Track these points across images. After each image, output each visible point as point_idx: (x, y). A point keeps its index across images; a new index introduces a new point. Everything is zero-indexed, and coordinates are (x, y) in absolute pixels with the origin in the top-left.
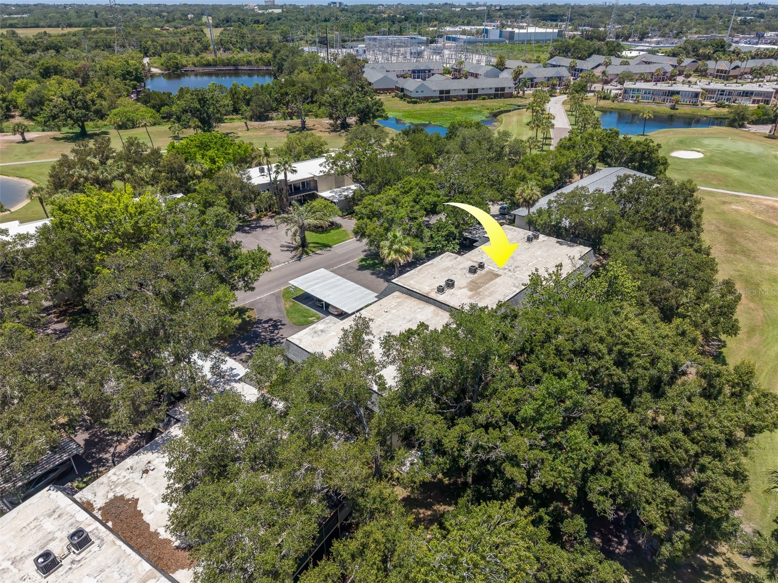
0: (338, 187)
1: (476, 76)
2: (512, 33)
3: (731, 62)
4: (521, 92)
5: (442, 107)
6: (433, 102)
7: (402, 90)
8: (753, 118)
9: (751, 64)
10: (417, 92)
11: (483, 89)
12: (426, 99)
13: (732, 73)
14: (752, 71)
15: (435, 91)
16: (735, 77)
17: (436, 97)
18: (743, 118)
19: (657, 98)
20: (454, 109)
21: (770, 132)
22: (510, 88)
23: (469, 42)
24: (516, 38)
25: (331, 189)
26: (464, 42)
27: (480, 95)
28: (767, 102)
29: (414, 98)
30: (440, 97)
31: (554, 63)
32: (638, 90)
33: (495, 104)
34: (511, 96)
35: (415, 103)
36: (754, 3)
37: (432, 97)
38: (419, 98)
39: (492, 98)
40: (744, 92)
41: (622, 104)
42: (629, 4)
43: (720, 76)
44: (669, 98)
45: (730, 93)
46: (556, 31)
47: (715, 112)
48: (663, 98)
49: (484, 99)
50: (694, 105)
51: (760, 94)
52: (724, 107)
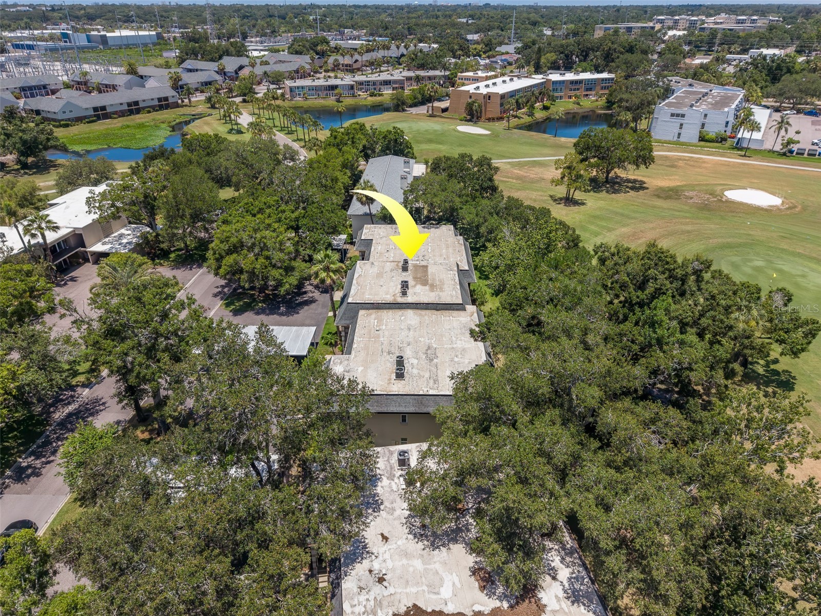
0: (107, 237)
1: (114, 87)
2: (104, 38)
3: (352, 56)
4: (186, 101)
5: (106, 127)
6: (88, 122)
7: (38, 112)
8: (410, 102)
9: (367, 57)
10: (64, 112)
11: (144, 101)
12: (79, 120)
13: (355, 66)
14: (371, 64)
15: (87, 109)
16: (358, 69)
17: (91, 116)
18: (403, 103)
19: (320, 93)
20: (122, 128)
21: (428, 112)
22: (173, 97)
23: (54, 50)
24: (110, 43)
25: (100, 241)
26: (46, 50)
27: (144, 108)
28: (403, 88)
29: (63, 120)
30: (95, 116)
31: (189, 67)
32: (303, 87)
33: (166, 116)
34: (176, 105)
35: (67, 126)
36: (307, 3)
37: (85, 117)
38: (69, 120)
39: (157, 111)
40: (384, 81)
41: (293, 102)
42: (194, 4)
43: (347, 70)
44: (331, 92)
45: (374, 83)
46: (154, 33)
47: (372, 101)
48: (325, 92)
49: (149, 112)
50: (354, 96)
51: (395, 82)
52: (375, 96)
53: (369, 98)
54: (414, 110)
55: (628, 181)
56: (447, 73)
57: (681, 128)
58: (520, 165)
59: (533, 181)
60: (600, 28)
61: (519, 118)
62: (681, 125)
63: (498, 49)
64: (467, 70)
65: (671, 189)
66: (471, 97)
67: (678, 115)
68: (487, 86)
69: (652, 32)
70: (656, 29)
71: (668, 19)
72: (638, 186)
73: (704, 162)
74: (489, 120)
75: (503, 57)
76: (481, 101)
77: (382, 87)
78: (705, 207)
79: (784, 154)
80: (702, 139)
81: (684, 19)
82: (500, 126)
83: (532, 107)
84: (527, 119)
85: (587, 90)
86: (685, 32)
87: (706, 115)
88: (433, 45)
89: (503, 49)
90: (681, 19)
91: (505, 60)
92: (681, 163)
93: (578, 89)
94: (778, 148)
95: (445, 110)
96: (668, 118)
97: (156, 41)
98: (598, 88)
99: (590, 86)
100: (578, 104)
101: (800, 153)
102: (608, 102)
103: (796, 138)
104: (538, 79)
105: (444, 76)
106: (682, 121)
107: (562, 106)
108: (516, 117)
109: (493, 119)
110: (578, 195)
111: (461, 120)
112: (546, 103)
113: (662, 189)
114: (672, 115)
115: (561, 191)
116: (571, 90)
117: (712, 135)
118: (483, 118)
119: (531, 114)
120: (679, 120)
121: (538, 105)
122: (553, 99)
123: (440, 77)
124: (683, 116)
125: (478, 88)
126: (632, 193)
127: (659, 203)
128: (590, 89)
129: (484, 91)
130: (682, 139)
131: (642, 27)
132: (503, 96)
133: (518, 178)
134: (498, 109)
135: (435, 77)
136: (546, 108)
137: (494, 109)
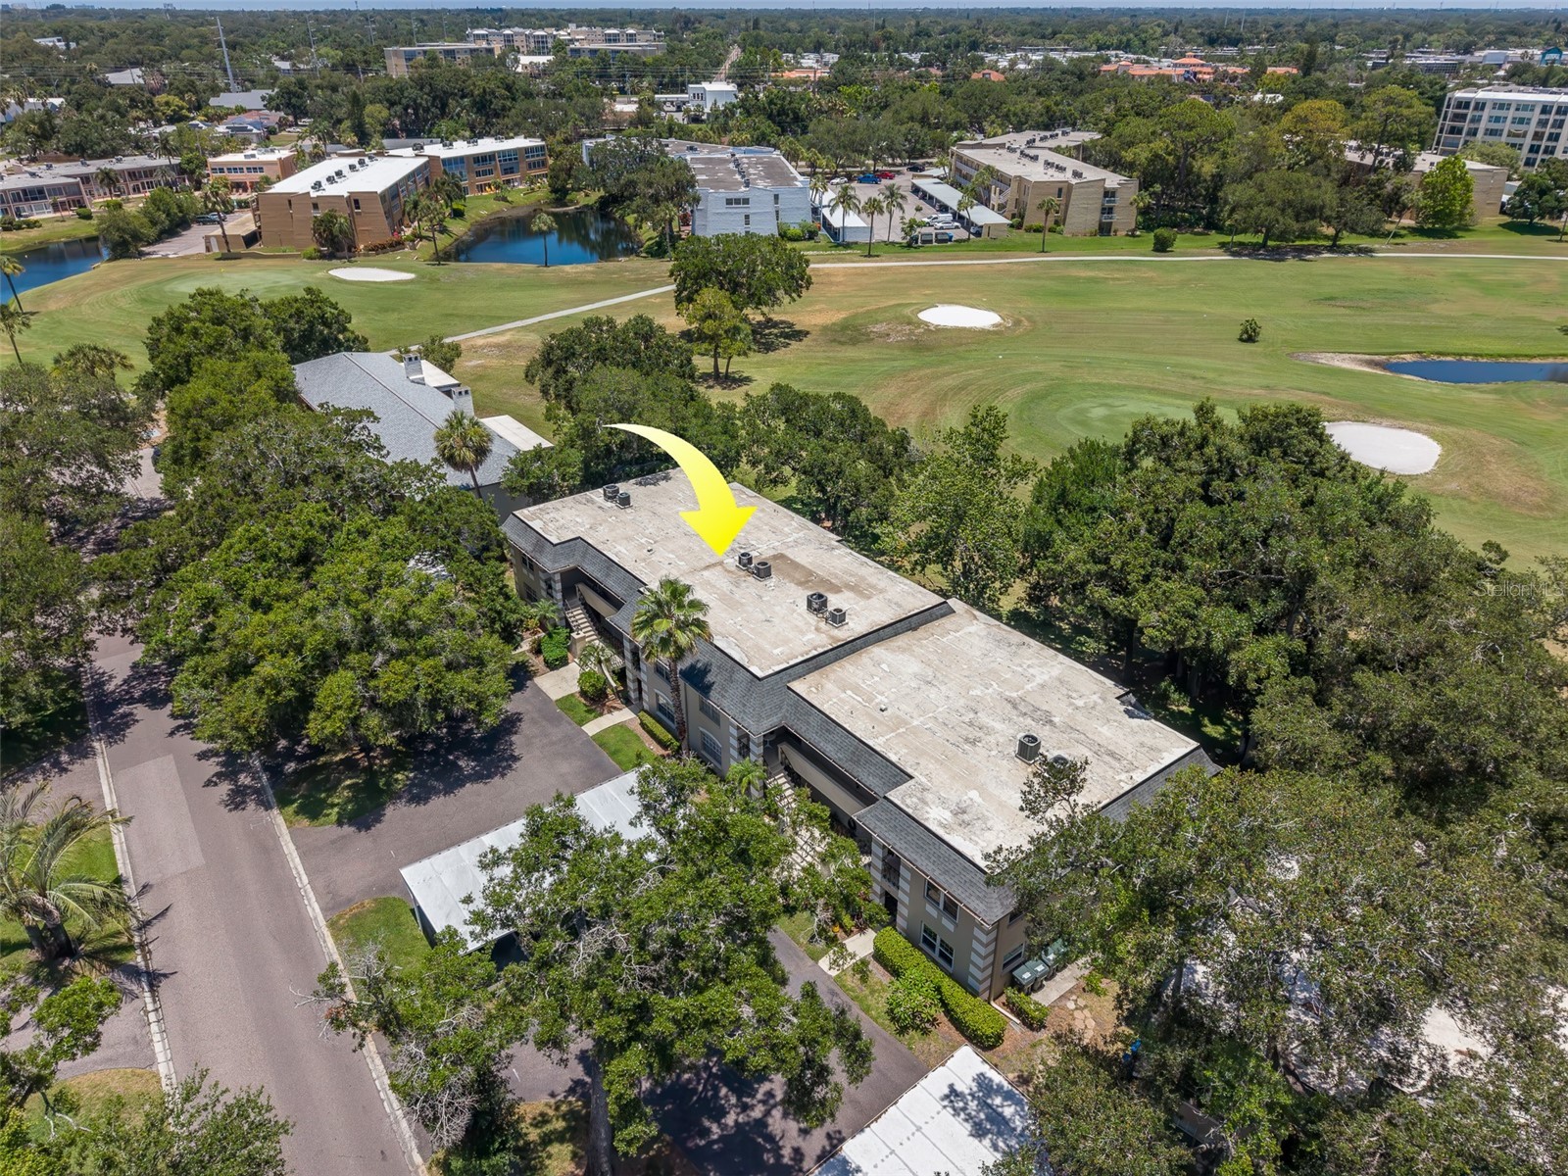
18: (137, 237)
21: (207, 249)
51: (56, 190)
52: (19, 228)
54: (169, 249)
55: (765, 325)
56: (176, 161)
57: (747, 223)
60: (396, 53)
62: (747, 217)
63: (213, 102)
64: (216, 150)
65: (844, 327)
66: (316, 206)
67: (737, 201)
68: (331, 180)
70: (497, 52)
71: (493, 34)
73: (828, 275)
74: (375, 249)
75: (246, 118)
76: (342, 211)
77: (21, 205)
79: (909, 245)
80: (783, 237)
81: (521, 34)
85: (507, 171)
86: (551, 58)
87: (776, 197)
88: (51, 100)
89: (226, 101)
91: (257, 124)
93: (491, 172)
94: (897, 236)
95: (251, 239)
96: (723, 208)
98: (523, 166)
99: (507, 163)
100: (505, 199)
101: (927, 240)
102: (554, 191)
103: (920, 217)
104: (409, 157)
105: (172, 167)
106: (747, 212)
107: (482, 206)
109: (383, 247)
111: (310, 258)
113: (829, 329)
114: (729, 202)
116: (478, 174)
117: (795, 230)
118: (362, 249)
120: (742, 210)
123: (163, 170)
124: (746, 201)
125: (319, 185)
128: (510, 171)
129: (334, 190)
131: (472, 51)
132: (381, 198)
134: (384, 223)
135: (149, 172)
136: (456, 214)
137: (373, 227)
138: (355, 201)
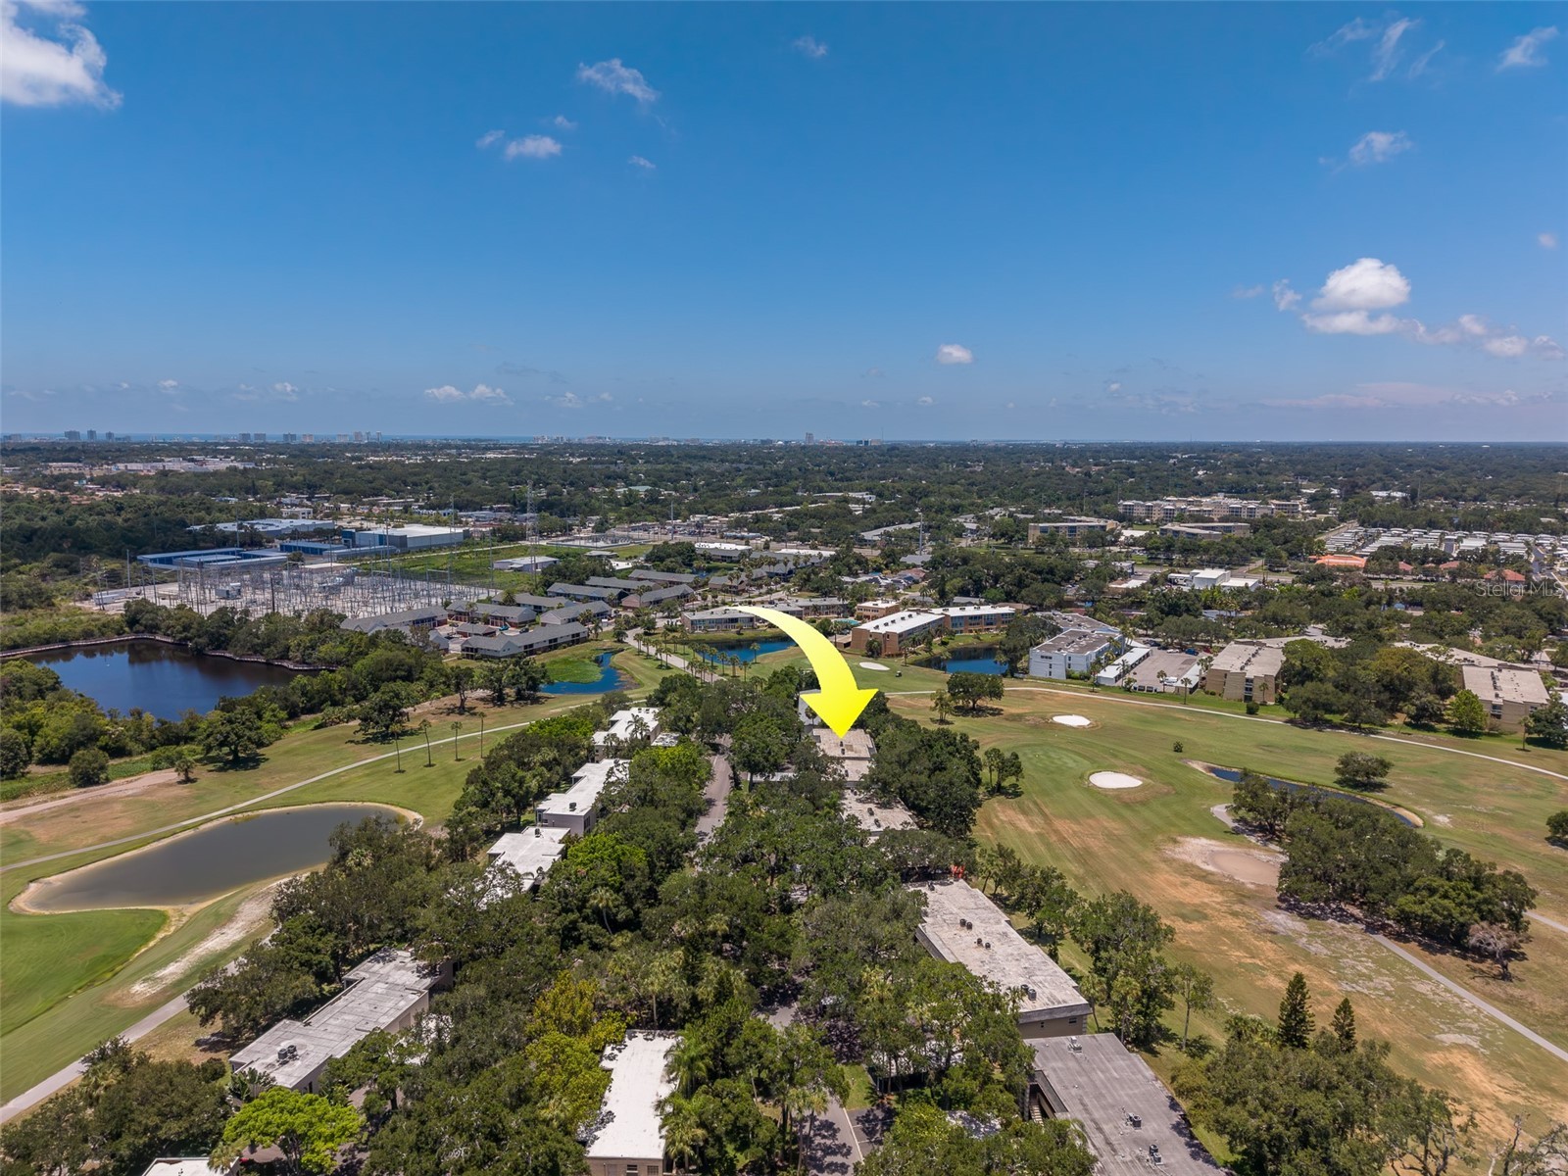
1: (505, 619)
2: (403, 538)
7: (476, 650)
15: (520, 647)
19: (719, 626)
24: (410, 545)
26: (338, 557)
31: (561, 592)
32: (703, 620)
33: (582, 651)
34: (585, 640)
39: (571, 645)
41: (694, 635)
46: (459, 531)
47: (771, 633)
50: (753, 628)
53: (769, 630)
55: (992, 709)
56: (847, 603)
57: (1050, 668)
58: (912, 697)
59: (920, 709)
60: (1035, 527)
61: (917, 654)
62: (1050, 665)
63: (902, 559)
64: (866, 600)
65: (1018, 715)
66: (871, 635)
67: (1046, 657)
68: (886, 624)
69: (1102, 533)
70: (1109, 527)
71: (1138, 505)
72: (996, 712)
74: (889, 656)
75: (909, 574)
76: (881, 639)
78: (1036, 726)
79: (1128, 690)
80: (1069, 677)
82: (898, 662)
83: (930, 643)
84: (925, 655)
85: (987, 624)
86: (1144, 534)
87: (1071, 658)
89: (909, 559)
90: (1155, 506)
91: (910, 578)
92: (1039, 697)
93: (978, 624)
95: (847, 646)
96: (1039, 660)
97: (462, 540)
98: (999, 622)
99: (990, 620)
100: (978, 638)
101: (1141, 689)
103: (1135, 677)
104: (937, 613)
105: (843, 606)
107: (964, 639)
108: (914, 653)
109: (892, 656)
110: (949, 717)
111: (862, 656)
112: (944, 638)
113: (1012, 715)
114: (1042, 657)
115: (937, 715)
116: (971, 625)
117: (1077, 674)
118: (883, 654)
119: (929, 650)
120: (1049, 661)
121: (937, 639)
122: (952, 634)
123: (839, 606)
124: (1051, 658)
125: (877, 627)
126: (990, 717)
127: (1008, 724)
128: (991, 624)
129: (883, 630)
130: (1053, 677)
131: (1090, 527)
132: (900, 635)
133: (909, 706)
134: (897, 646)
135: (833, 606)
136: (944, 643)
137: (894, 646)
138: (887, 635)
